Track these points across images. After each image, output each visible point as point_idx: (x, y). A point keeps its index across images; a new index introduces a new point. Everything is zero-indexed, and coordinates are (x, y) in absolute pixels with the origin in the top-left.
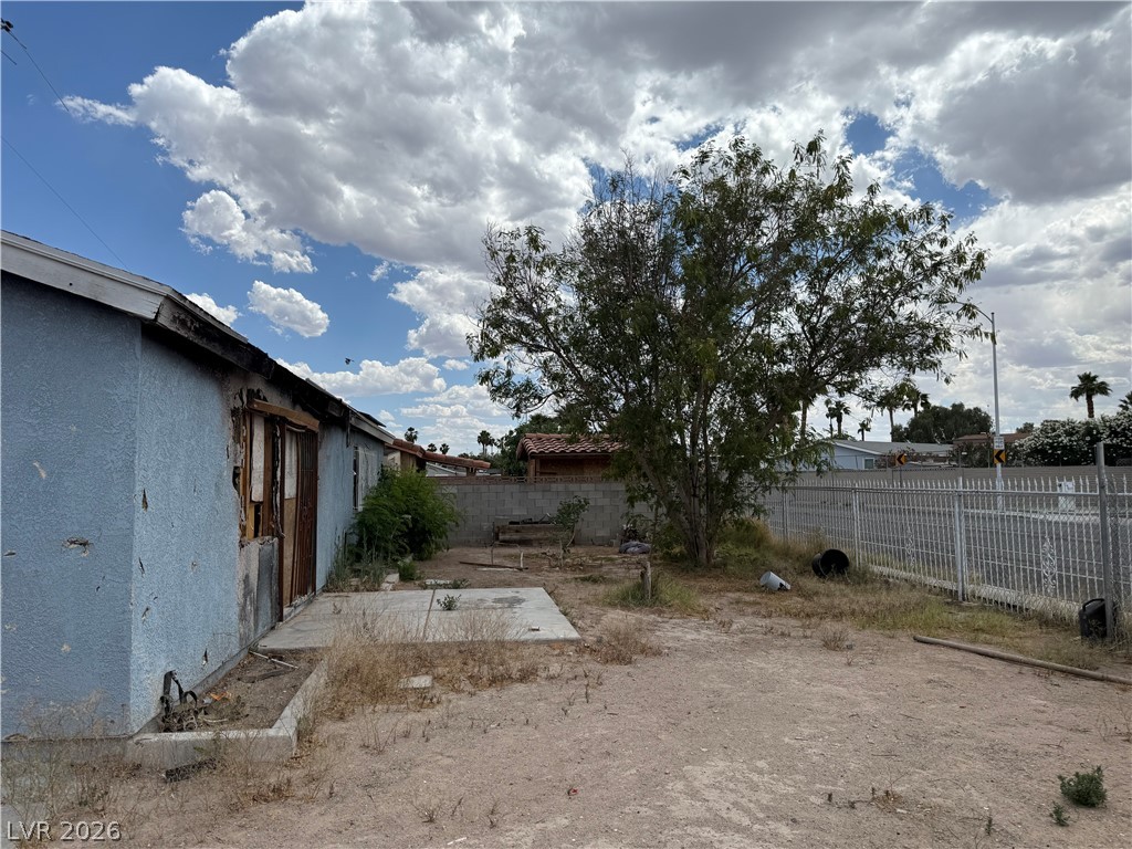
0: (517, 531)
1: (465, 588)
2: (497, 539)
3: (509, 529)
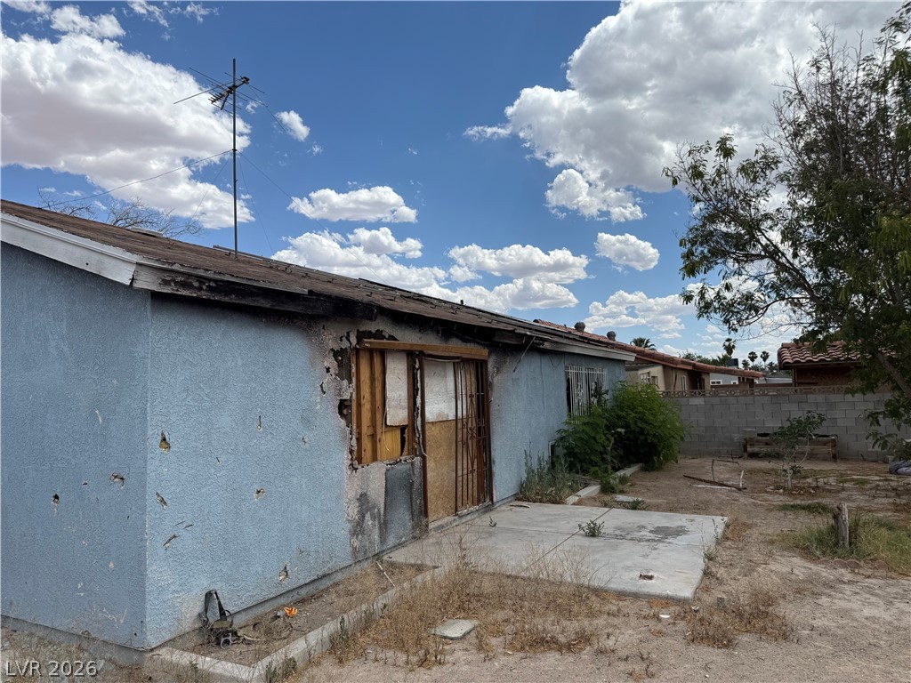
0: (767, 444)
1: (641, 509)
2: (745, 450)
3: (758, 441)
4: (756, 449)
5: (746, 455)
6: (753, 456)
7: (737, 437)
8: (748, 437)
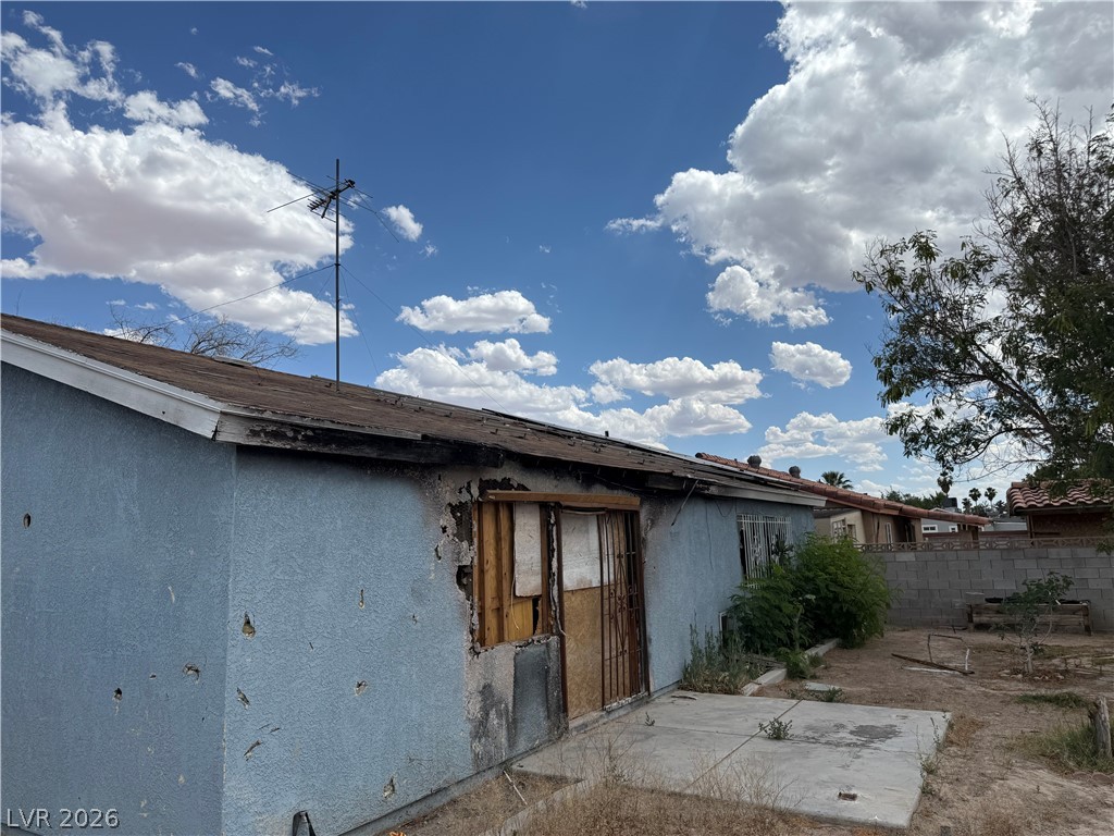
0: (998, 612)
1: (838, 702)
2: (971, 621)
3: (986, 608)
4: (984, 619)
5: (971, 626)
6: (982, 627)
7: (958, 602)
8: (973, 603)
